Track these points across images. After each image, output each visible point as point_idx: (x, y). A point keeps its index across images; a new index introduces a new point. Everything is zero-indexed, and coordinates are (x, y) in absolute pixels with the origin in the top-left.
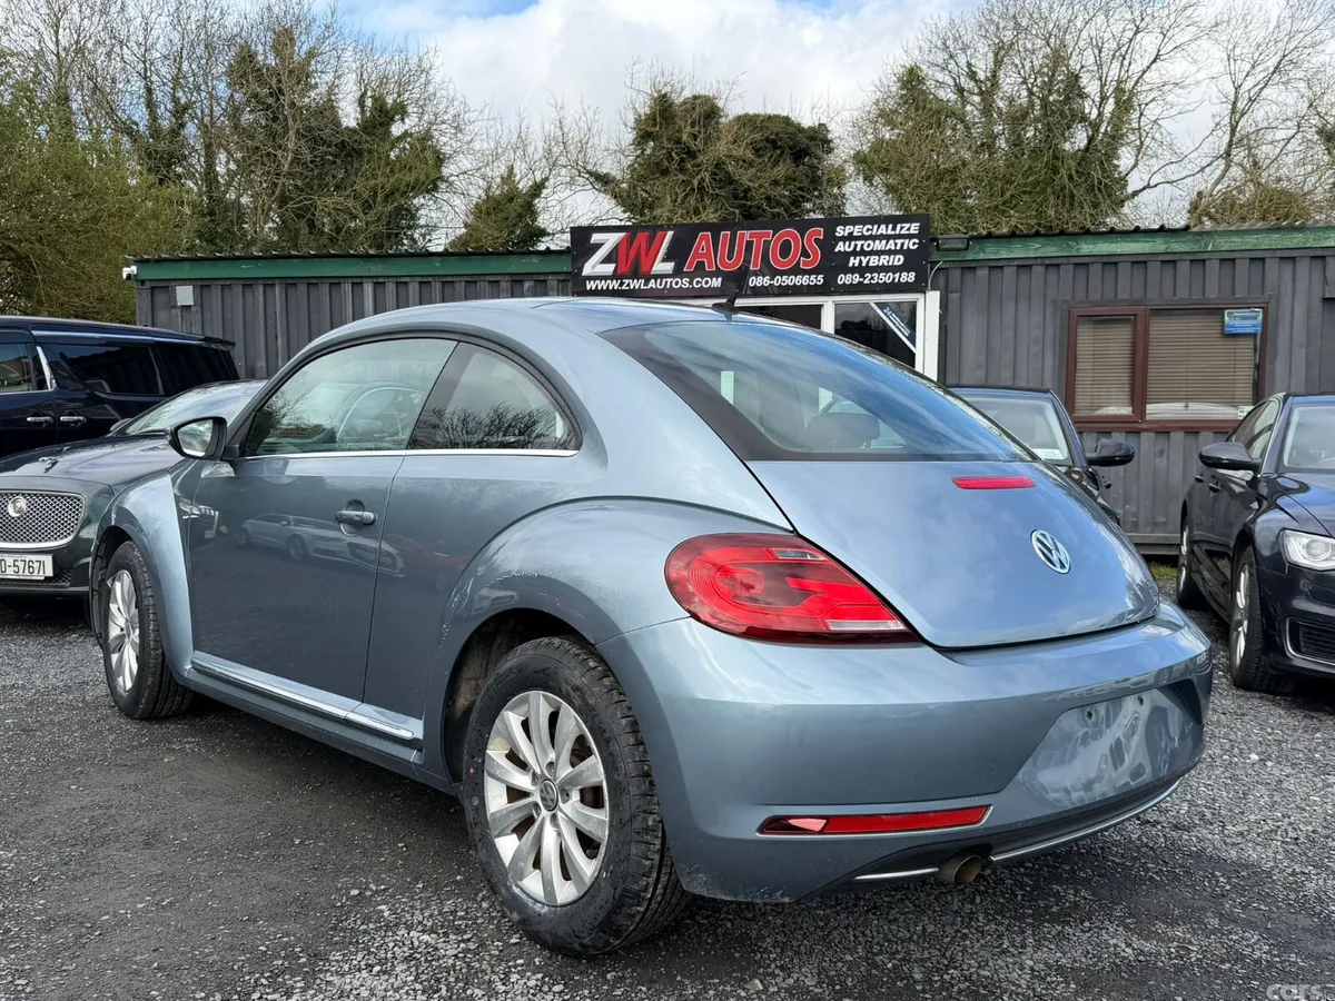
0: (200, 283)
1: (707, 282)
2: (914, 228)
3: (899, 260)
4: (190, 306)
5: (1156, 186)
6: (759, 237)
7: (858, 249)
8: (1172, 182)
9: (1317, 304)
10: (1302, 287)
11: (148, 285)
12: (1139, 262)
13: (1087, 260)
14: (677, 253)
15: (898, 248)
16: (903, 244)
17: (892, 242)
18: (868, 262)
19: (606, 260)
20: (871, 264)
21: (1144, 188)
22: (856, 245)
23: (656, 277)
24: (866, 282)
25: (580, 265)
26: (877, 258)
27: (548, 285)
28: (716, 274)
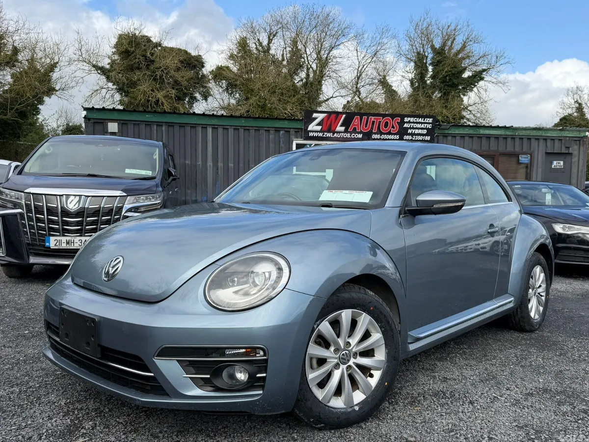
0: (122, 122)
1: (357, 136)
3: (425, 132)
4: (115, 133)
5: (336, 97)
8: (342, 96)
9: (544, 154)
10: (541, 148)
11: (92, 121)
12: (497, 137)
13: (482, 136)
14: (346, 124)
17: (423, 125)
19: (318, 124)
21: (331, 98)
23: (337, 132)
25: (307, 125)
27: (291, 133)
28: (360, 133)
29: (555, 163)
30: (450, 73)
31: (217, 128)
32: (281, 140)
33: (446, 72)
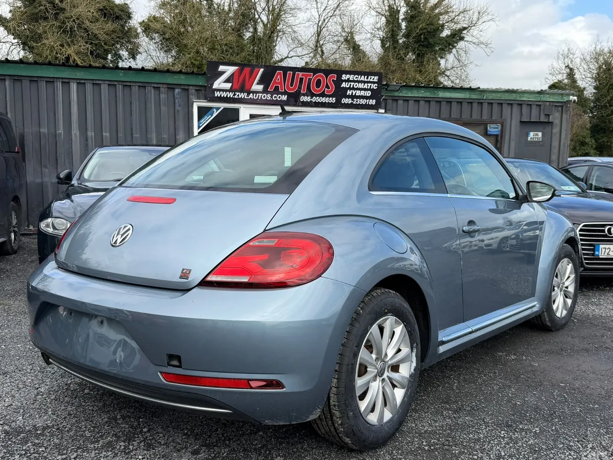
1: (279, 97)
2: (376, 79)
3: (369, 93)
5: (291, 57)
6: (306, 76)
7: (352, 87)
8: (299, 56)
9: (518, 123)
10: (514, 116)
12: (460, 102)
13: (441, 100)
14: (265, 80)
15: (369, 88)
16: (371, 86)
17: (366, 84)
18: (356, 93)
19: (227, 81)
20: (357, 94)
21: (286, 58)
22: (350, 85)
24: (354, 103)
25: (212, 82)
26: (359, 91)
27: (190, 92)
28: (284, 93)
29: (532, 134)
30: (425, 31)
31: (85, 83)
32: (177, 100)
33: (421, 29)
